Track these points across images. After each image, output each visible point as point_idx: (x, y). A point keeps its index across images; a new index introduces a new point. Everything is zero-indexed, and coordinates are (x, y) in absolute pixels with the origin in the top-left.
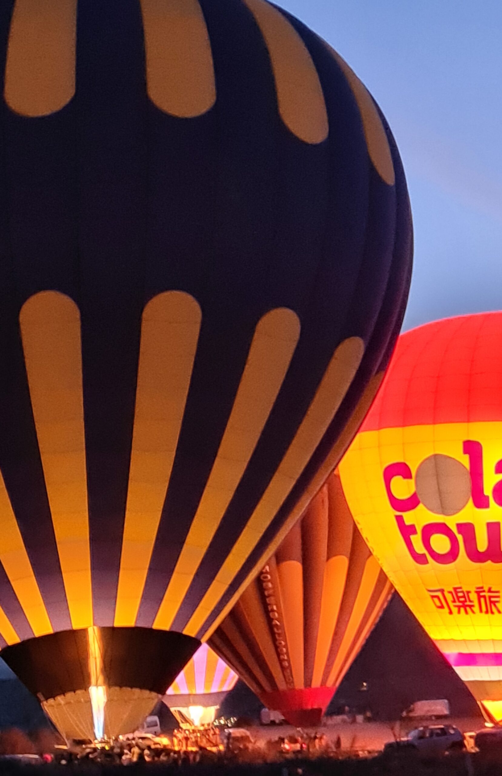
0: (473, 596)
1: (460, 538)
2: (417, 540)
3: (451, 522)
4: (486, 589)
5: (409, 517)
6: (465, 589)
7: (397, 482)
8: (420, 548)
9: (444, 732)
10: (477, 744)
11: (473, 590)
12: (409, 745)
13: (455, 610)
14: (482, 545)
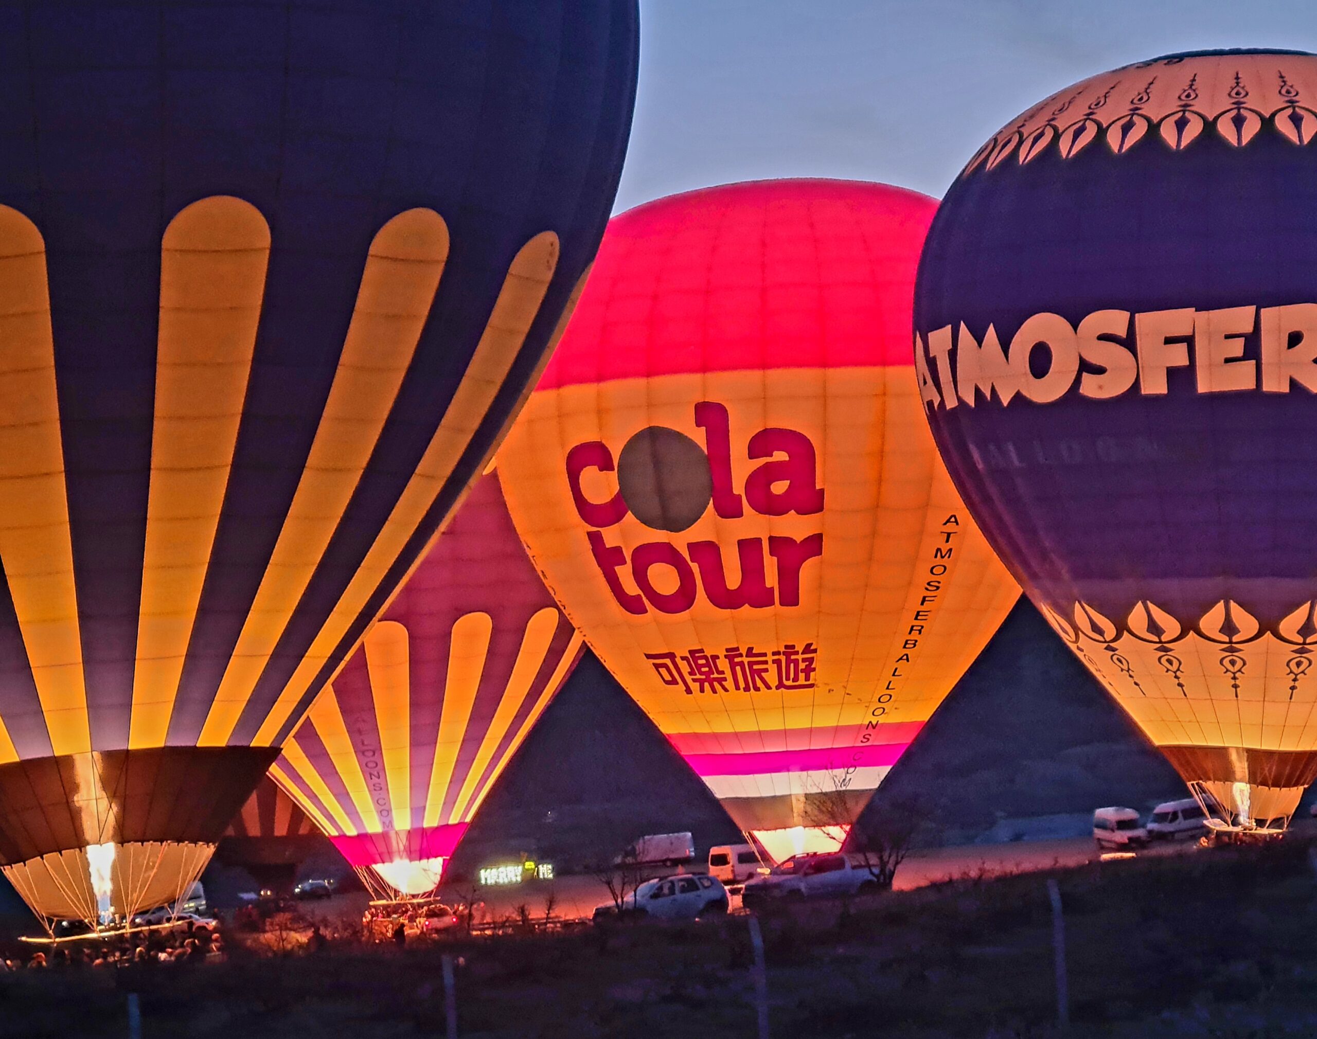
0: (723, 664)
1: (695, 567)
2: (625, 573)
4: (743, 651)
5: (611, 536)
7: (590, 475)
9: (691, 886)
10: (747, 900)
11: (722, 653)
12: (637, 911)
13: (695, 687)
14: (733, 579)
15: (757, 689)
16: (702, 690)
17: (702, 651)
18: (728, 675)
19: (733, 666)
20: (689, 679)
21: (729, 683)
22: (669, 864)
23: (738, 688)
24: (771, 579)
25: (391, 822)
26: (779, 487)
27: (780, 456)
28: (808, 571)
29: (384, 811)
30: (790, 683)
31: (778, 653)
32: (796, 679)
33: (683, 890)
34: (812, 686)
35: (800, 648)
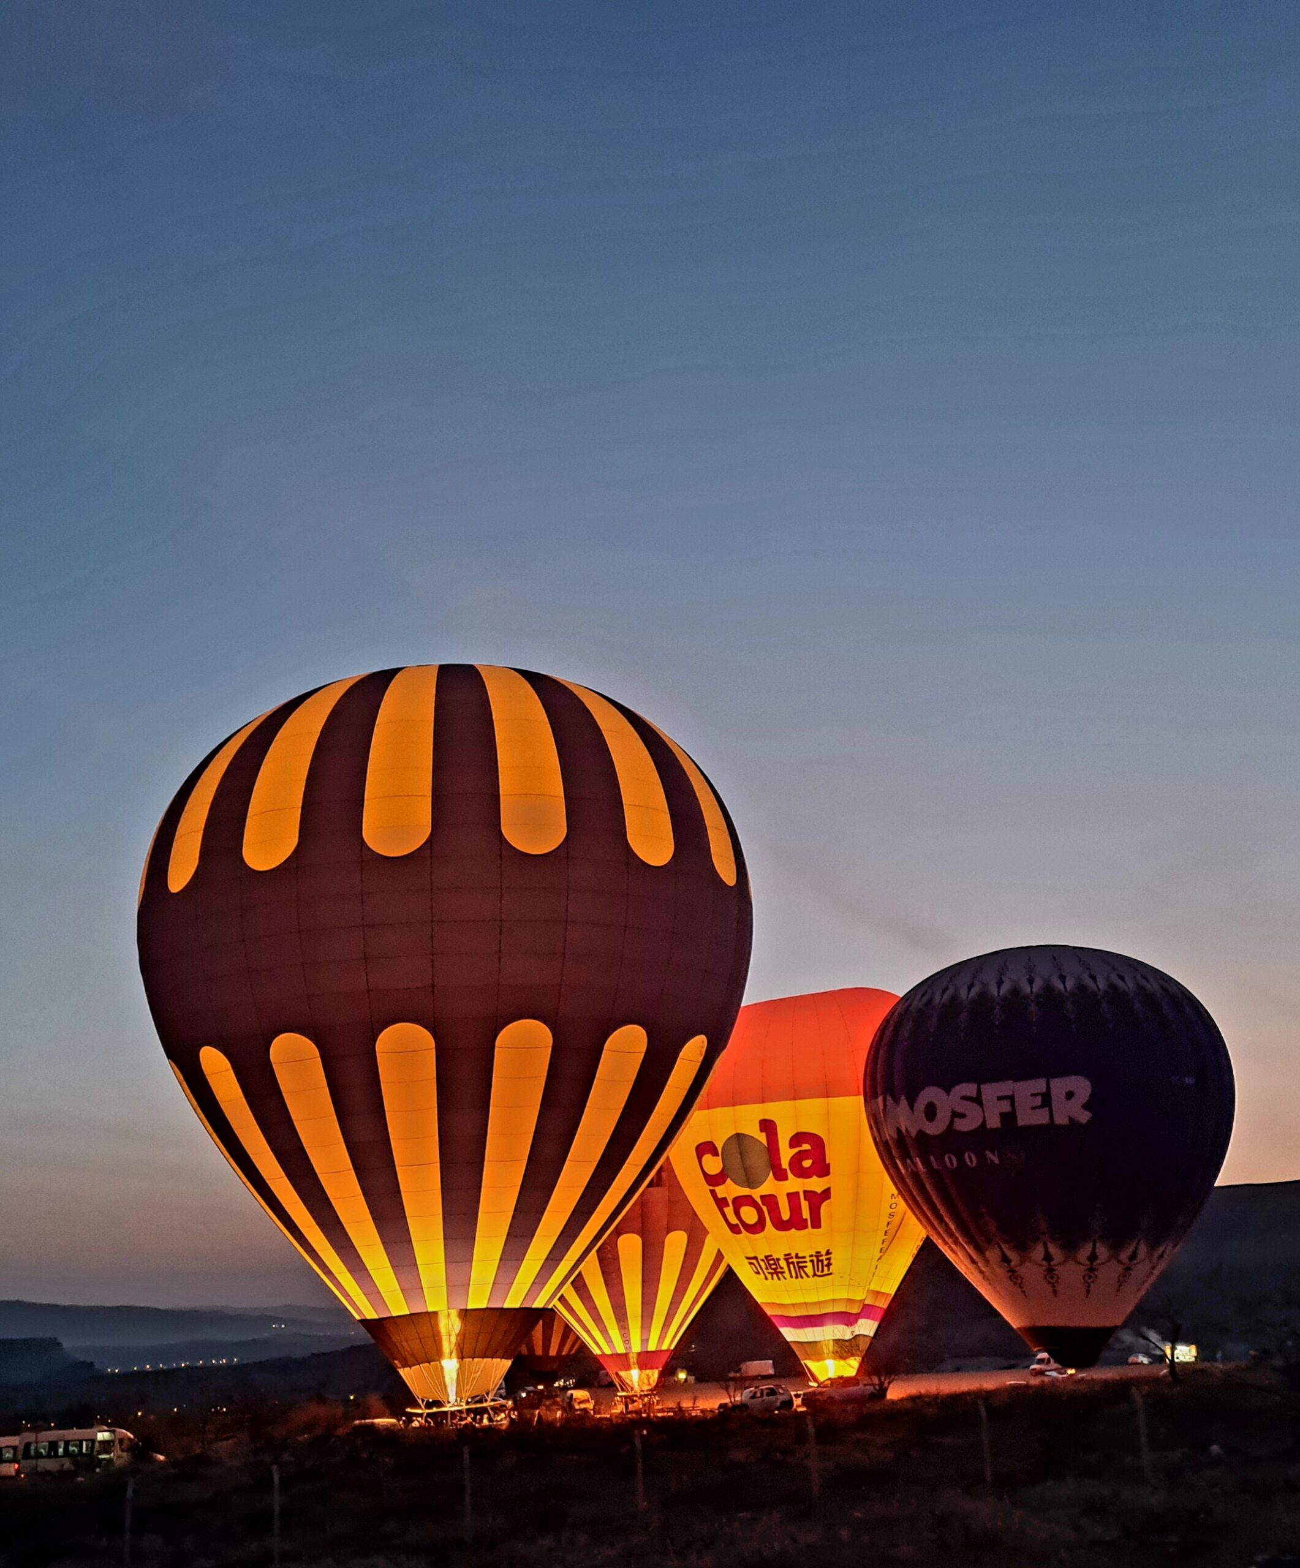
0: (783, 1263)
1: (765, 1208)
2: (729, 1211)
3: (757, 1194)
4: (793, 1255)
5: (721, 1191)
6: (775, 1256)
7: (707, 1158)
8: (734, 1220)
9: (772, 1392)
10: (804, 1403)
11: (782, 1257)
12: (742, 1407)
13: (769, 1276)
14: (786, 1215)
15: (802, 1277)
16: (773, 1279)
17: (771, 1256)
18: (786, 1269)
19: (788, 1264)
20: (766, 1271)
21: (787, 1275)
22: (760, 1378)
23: (791, 1277)
24: (806, 1214)
25: (630, 1347)
26: (807, 1163)
27: (806, 1147)
28: (824, 1208)
29: (627, 1341)
30: (819, 1273)
31: (811, 1256)
32: (823, 1271)
33: (768, 1395)
34: (831, 1274)
35: (823, 1252)
